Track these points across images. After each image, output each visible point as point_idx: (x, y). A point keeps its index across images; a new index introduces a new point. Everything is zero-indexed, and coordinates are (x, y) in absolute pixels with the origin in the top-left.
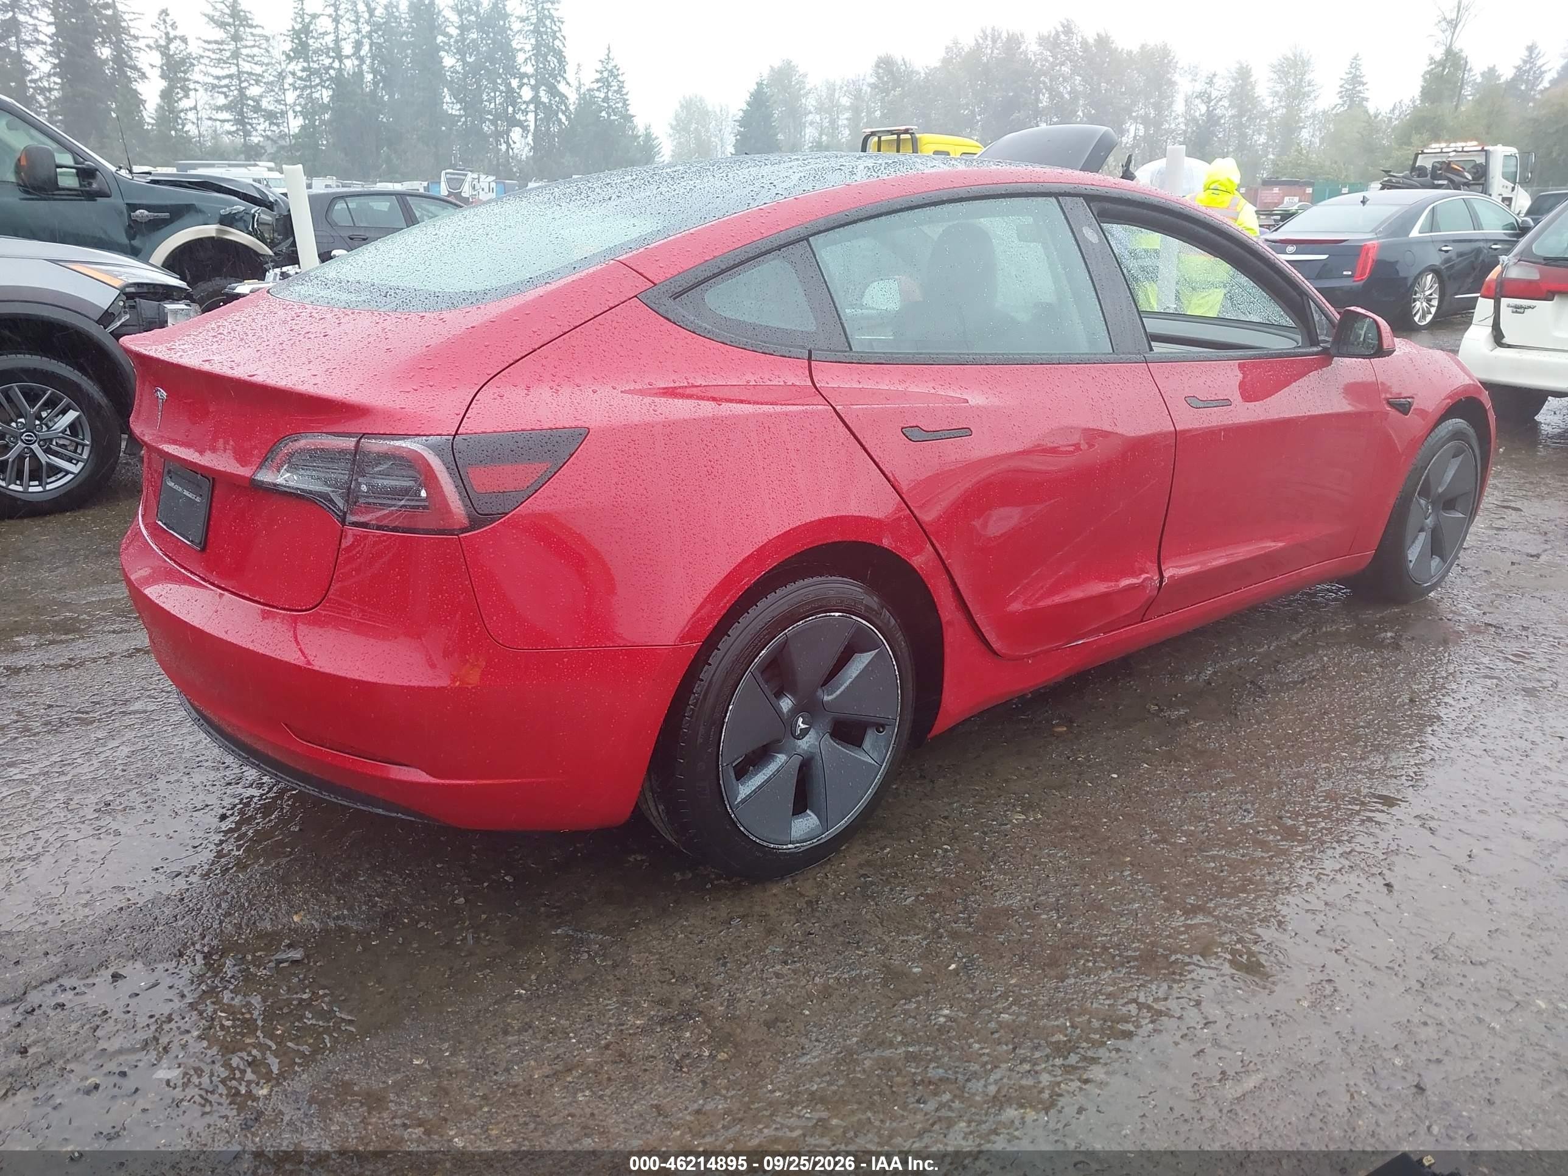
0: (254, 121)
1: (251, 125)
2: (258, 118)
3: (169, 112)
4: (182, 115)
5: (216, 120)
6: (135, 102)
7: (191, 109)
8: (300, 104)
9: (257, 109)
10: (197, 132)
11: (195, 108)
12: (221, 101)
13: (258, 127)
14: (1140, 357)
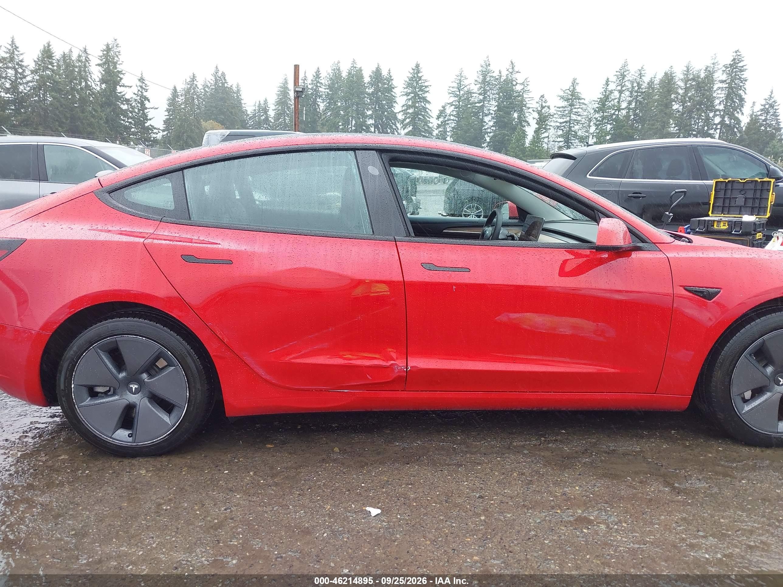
0: (573, 141)
1: (571, 143)
2: (575, 140)
3: (537, 139)
4: (542, 140)
5: (556, 142)
6: (524, 135)
7: (546, 137)
8: (596, 133)
9: (575, 136)
10: (547, 147)
11: (548, 137)
12: (560, 132)
13: (575, 144)
14: (391, 238)
